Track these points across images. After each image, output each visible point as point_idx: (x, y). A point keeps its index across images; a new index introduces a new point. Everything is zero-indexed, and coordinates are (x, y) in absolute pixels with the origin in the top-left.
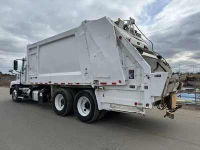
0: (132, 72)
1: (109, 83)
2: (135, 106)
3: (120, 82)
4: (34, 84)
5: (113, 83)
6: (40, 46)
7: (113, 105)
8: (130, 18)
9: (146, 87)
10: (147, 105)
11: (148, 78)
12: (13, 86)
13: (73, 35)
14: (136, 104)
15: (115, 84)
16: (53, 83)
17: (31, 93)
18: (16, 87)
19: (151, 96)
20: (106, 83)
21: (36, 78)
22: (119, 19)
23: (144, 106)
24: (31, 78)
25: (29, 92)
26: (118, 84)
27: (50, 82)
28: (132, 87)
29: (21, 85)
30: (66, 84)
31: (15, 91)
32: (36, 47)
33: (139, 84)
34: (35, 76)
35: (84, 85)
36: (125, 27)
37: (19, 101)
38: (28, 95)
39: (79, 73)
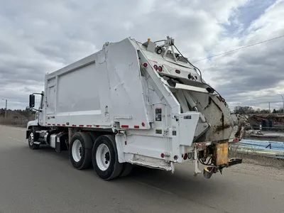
0: (159, 111)
1: (131, 127)
2: (161, 158)
3: (143, 125)
4: (52, 125)
5: (135, 127)
6: (59, 76)
7: (138, 157)
8: (168, 37)
9: (174, 133)
10: (176, 157)
11: (177, 120)
12: (30, 127)
13: (94, 62)
14: (162, 155)
15: (138, 127)
16: (71, 125)
17: (49, 137)
18: (33, 128)
19: (181, 145)
20: (127, 126)
21: (54, 117)
22: (149, 40)
23: (172, 159)
24: (49, 118)
25: (46, 136)
26: (141, 127)
27: (68, 124)
28: (159, 132)
29: (39, 127)
30: (85, 126)
31: (32, 135)
32: (55, 78)
33: (166, 129)
34: (52, 116)
35: (104, 128)
36: (159, 50)
37: (35, 147)
38: (46, 140)
39: (98, 112)
